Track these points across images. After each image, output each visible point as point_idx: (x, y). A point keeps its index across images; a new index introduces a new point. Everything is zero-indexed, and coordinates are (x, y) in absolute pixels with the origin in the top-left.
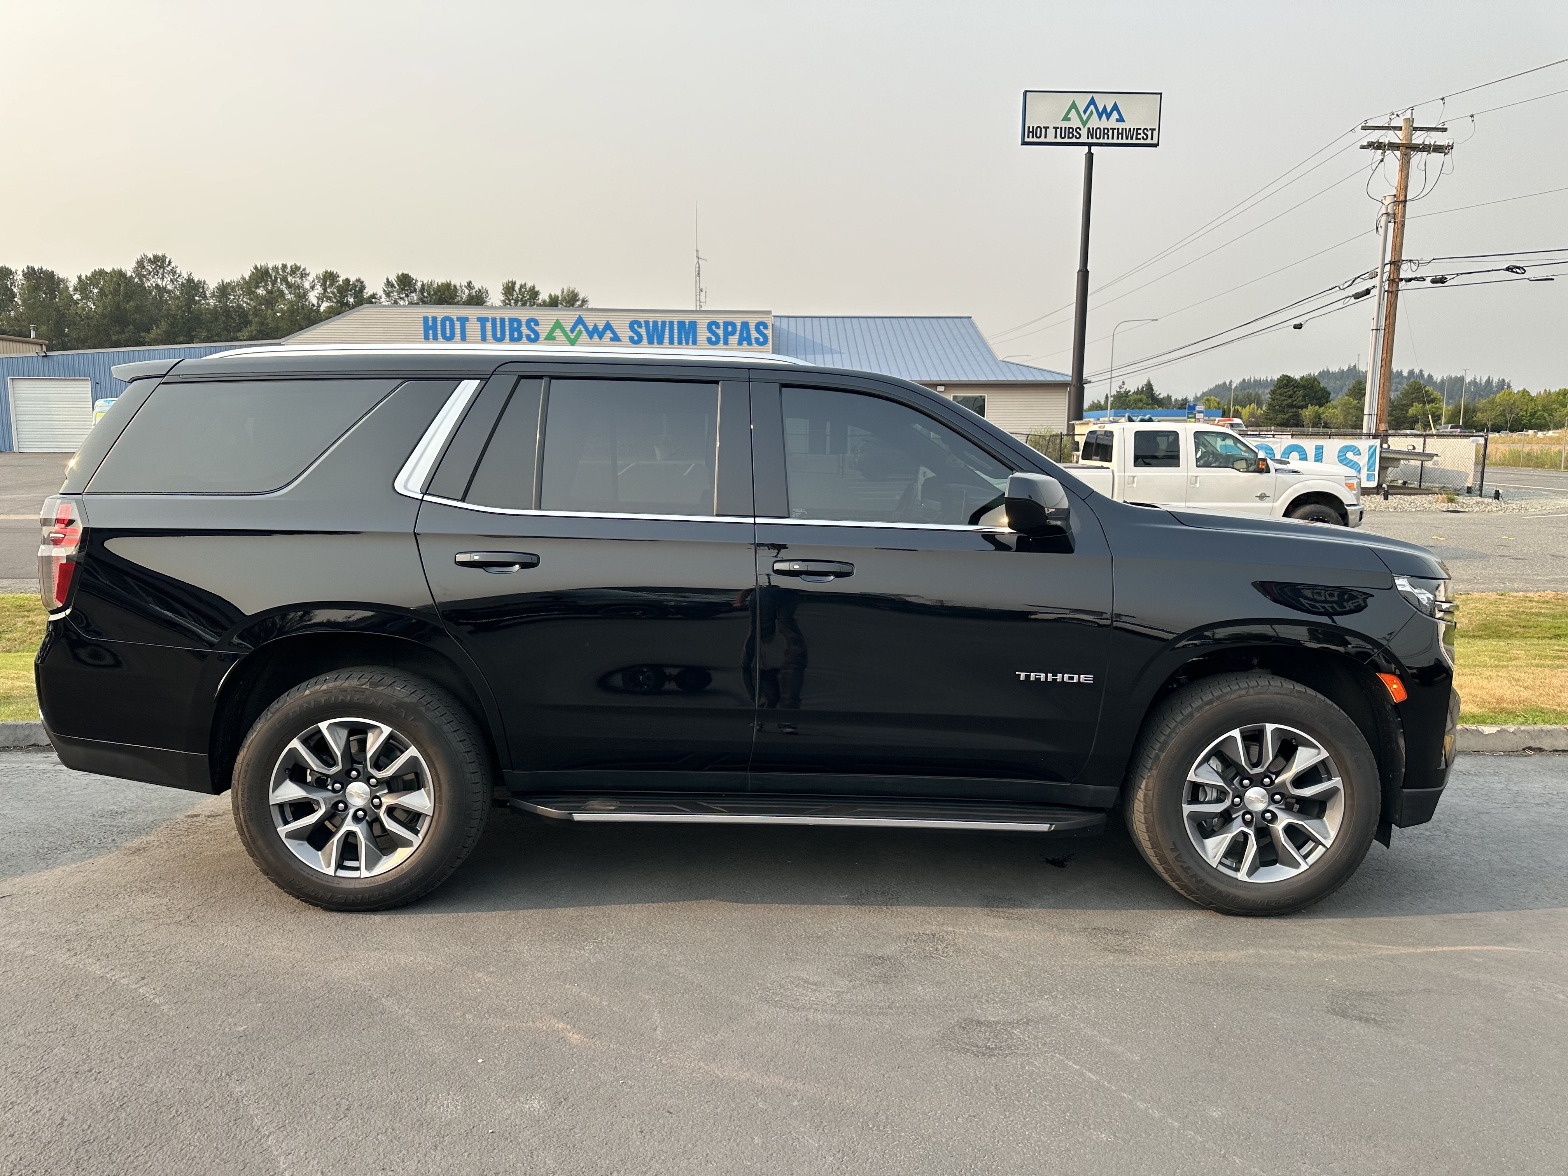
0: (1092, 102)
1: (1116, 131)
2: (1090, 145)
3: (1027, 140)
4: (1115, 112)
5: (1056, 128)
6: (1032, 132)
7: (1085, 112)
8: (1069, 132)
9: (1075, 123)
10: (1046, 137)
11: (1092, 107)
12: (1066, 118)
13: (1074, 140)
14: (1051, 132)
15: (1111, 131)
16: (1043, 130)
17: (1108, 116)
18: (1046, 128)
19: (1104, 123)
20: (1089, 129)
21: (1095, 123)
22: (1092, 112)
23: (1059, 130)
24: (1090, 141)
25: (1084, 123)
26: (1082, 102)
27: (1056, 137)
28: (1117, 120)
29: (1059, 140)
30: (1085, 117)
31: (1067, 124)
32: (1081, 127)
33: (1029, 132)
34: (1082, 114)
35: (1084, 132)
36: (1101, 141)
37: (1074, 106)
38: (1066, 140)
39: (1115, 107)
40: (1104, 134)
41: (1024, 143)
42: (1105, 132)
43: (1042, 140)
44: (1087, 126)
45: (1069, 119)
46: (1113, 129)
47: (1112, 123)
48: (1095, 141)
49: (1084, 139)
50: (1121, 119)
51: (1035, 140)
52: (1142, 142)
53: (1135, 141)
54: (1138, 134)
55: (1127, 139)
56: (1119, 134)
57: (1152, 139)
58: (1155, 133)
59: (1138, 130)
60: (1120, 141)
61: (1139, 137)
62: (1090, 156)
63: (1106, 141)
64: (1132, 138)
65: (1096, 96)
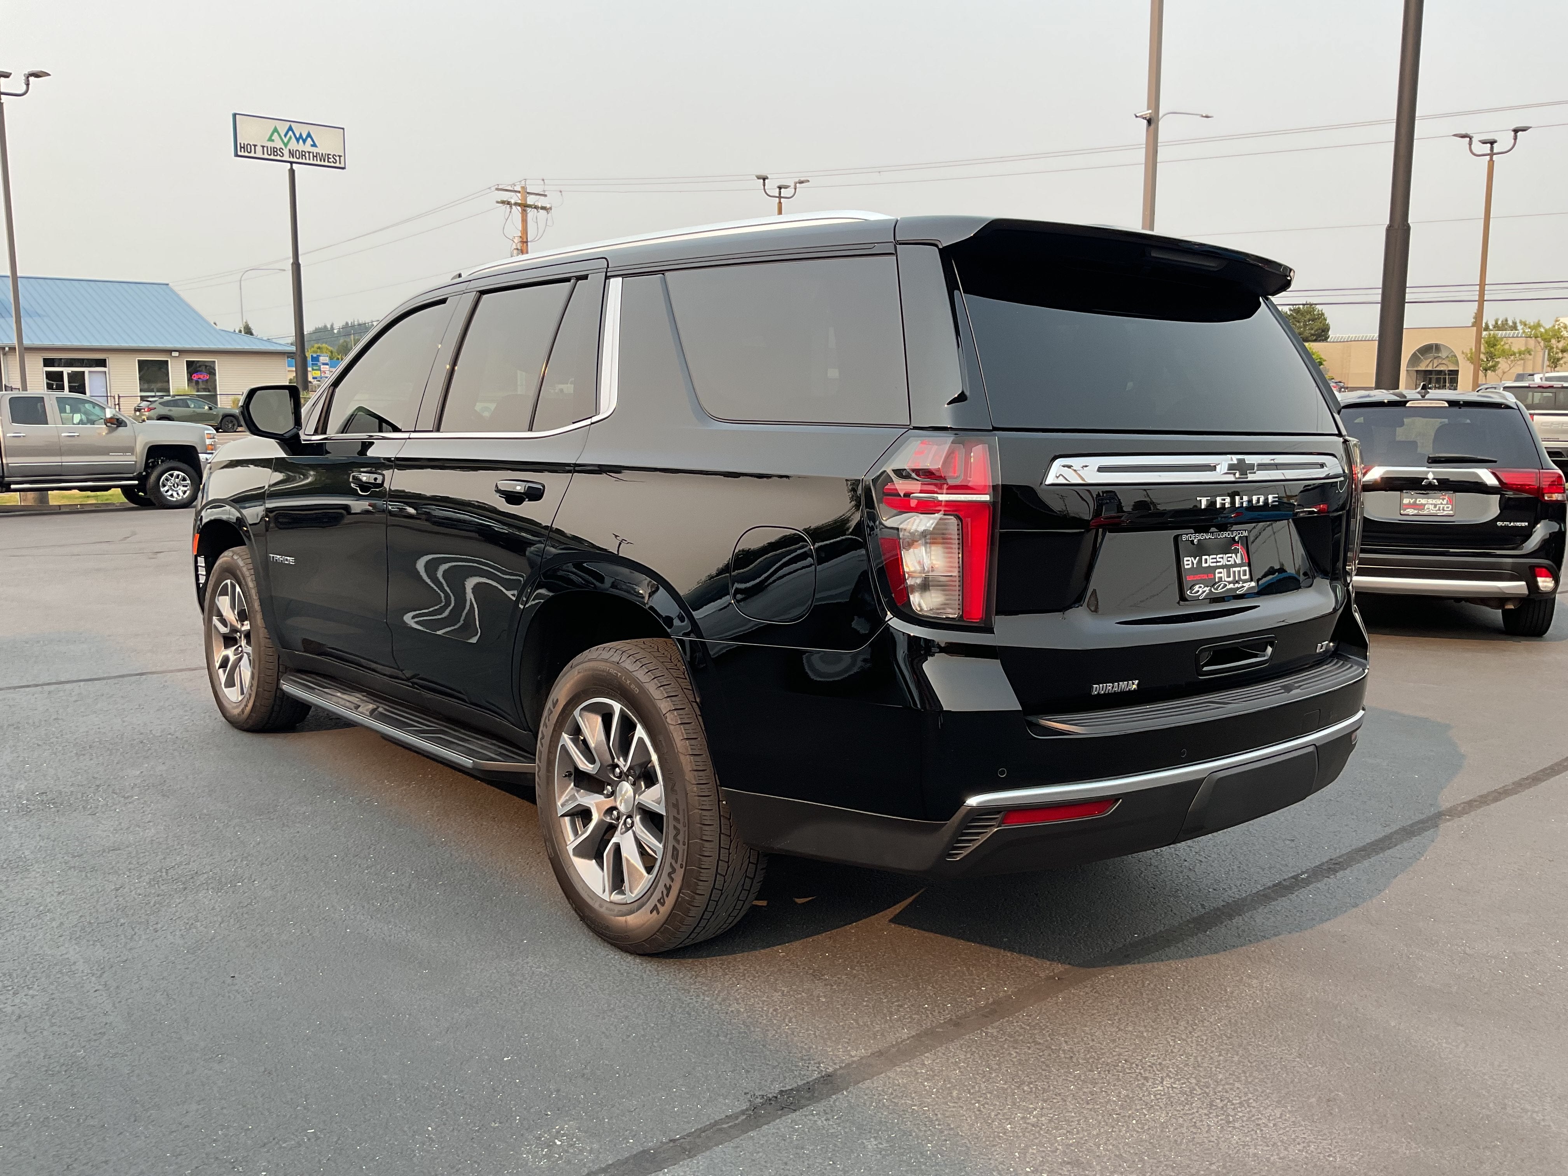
0: (290, 129)
1: (311, 154)
2: (291, 163)
3: (239, 153)
4: (309, 139)
5: (263, 147)
6: (244, 148)
7: (285, 136)
8: (274, 151)
9: (278, 144)
10: (255, 153)
11: (290, 133)
12: (270, 139)
13: (278, 158)
14: (259, 149)
15: (307, 154)
16: (253, 147)
17: (304, 141)
18: (255, 146)
19: (301, 147)
20: (290, 150)
21: (294, 145)
22: (290, 137)
23: (265, 149)
24: (291, 159)
25: (286, 145)
26: (283, 128)
27: (263, 154)
28: (312, 146)
29: (266, 156)
30: (286, 140)
31: (270, 144)
32: (283, 147)
33: (241, 147)
34: (283, 137)
35: (286, 152)
36: (300, 160)
37: (276, 130)
38: (272, 157)
39: (309, 135)
40: (302, 155)
41: (237, 155)
42: (303, 154)
43: (252, 154)
44: (288, 147)
45: (273, 141)
46: (309, 153)
47: (307, 147)
48: (295, 160)
49: (286, 158)
50: (314, 145)
51: (246, 154)
52: (332, 164)
53: (326, 163)
54: (328, 158)
55: (321, 160)
56: (314, 156)
57: (340, 163)
58: (342, 158)
59: (329, 155)
60: (315, 162)
61: (330, 160)
62: (292, 172)
63: (304, 161)
64: (324, 161)
65: (293, 125)
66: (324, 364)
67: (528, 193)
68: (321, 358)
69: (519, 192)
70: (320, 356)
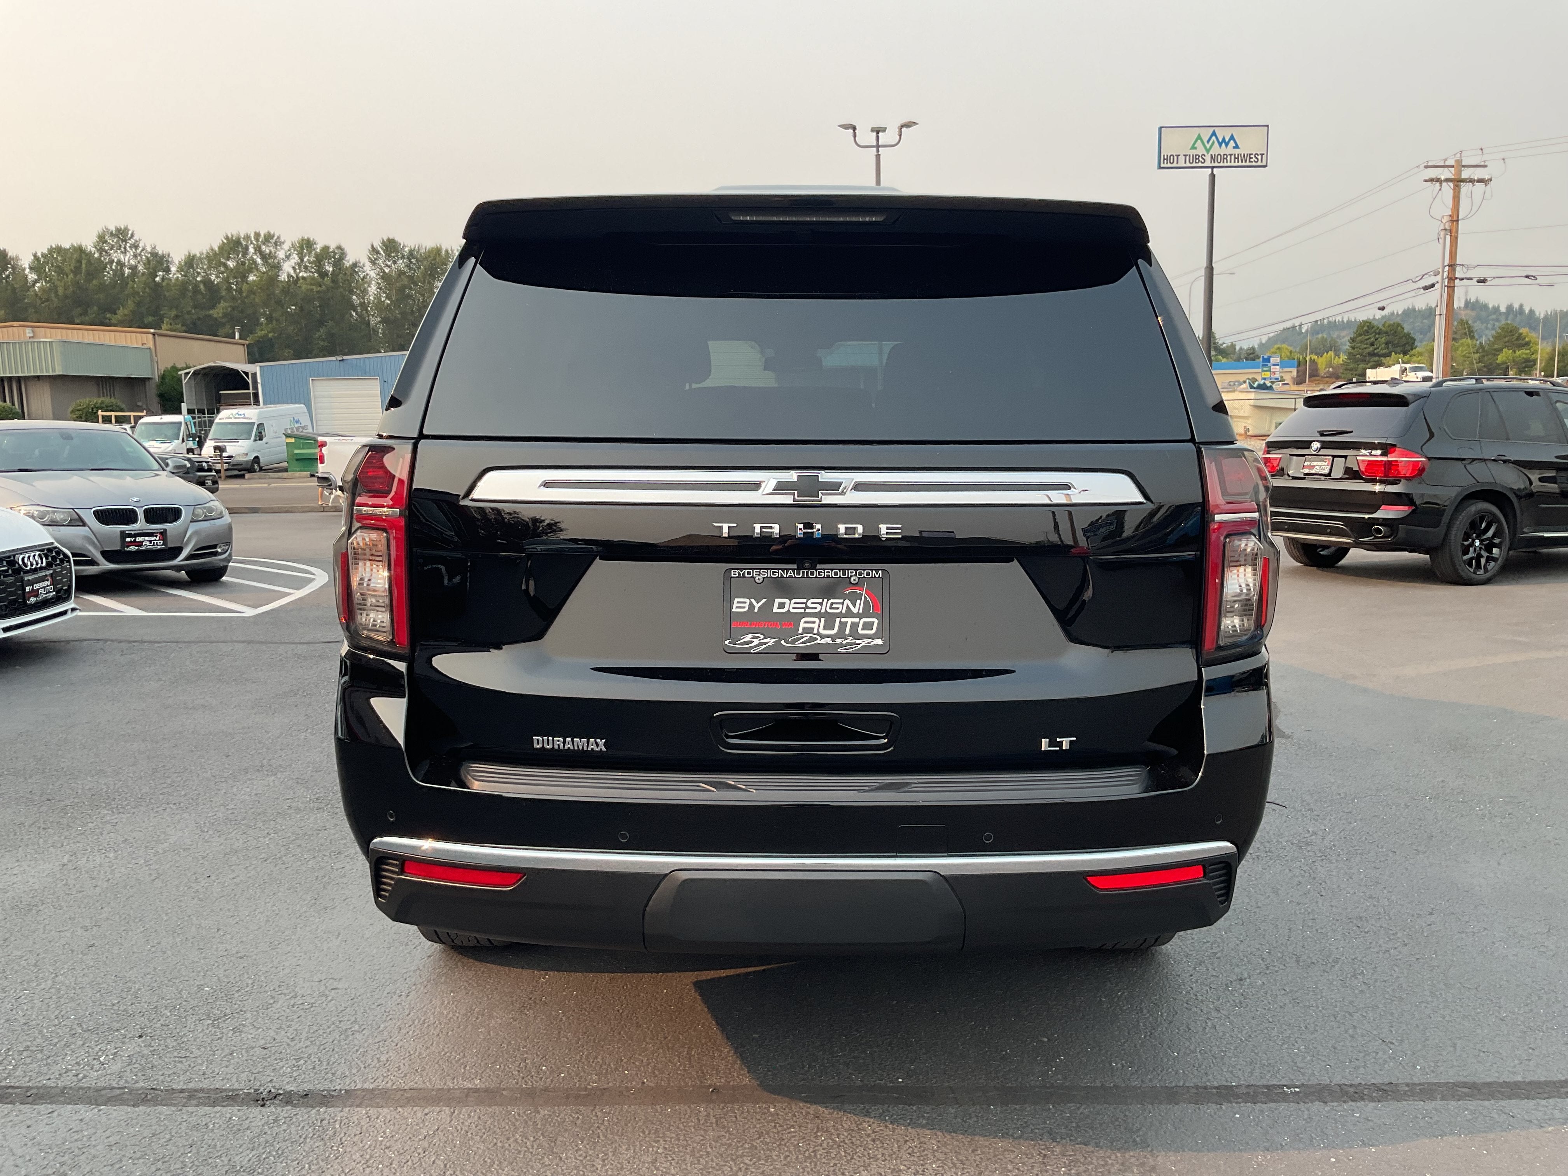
0: (1214, 134)
1: (1233, 157)
2: (1213, 168)
3: (1162, 165)
4: (1232, 141)
5: (1185, 156)
6: (1167, 159)
7: (1208, 142)
8: (1196, 158)
9: (1200, 151)
10: (1177, 163)
11: (1214, 138)
12: (1193, 147)
13: (1200, 164)
14: (1182, 158)
15: (1229, 157)
16: (1176, 157)
17: (1227, 145)
18: (1178, 156)
19: (1223, 150)
20: (1212, 155)
21: (1216, 150)
22: (1213, 142)
23: (1188, 157)
24: (1213, 164)
25: (1208, 151)
26: (1206, 134)
27: (1185, 163)
28: (1234, 148)
29: (1188, 165)
30: (1208, 146)
31: (1194, 152)
32: (1206, 154)
33: (1164, 159)
34: (1206, 143)
35: (1208, 158)
36: (1221, 164)
37: (1199, 137)
38: (1194, 165)
39: (1232, 138)
40: (1224, 159)
41: (1160, 167)
42: (1224, 157)
43: (1175, 165)
44: (1210, 153)
45: (1196, 148)
46: (1231, 155)
47: (1230, 150)
48: (1217, 164)
49: (1208, 164)
50: (1237, 147)
51: (1169, 165)
52: (1254, 164)
53: (1248, 164)
54: (1250, 158)
55: (1242, 162)
56: (1235, 158)
57: (1262, 162)
58: (1264, 157)
59: (1250, 154)
60: (1236, 164)
61: (1251, 160)
62: (1213, 176)
63: (1225, 164)
64: (1246, 161)
65: (1216, 129)
66: (1274, 365)
67: (1464, 166)
68: (1272, 359)
69: (1452, 166)
70: (1271, 357)
